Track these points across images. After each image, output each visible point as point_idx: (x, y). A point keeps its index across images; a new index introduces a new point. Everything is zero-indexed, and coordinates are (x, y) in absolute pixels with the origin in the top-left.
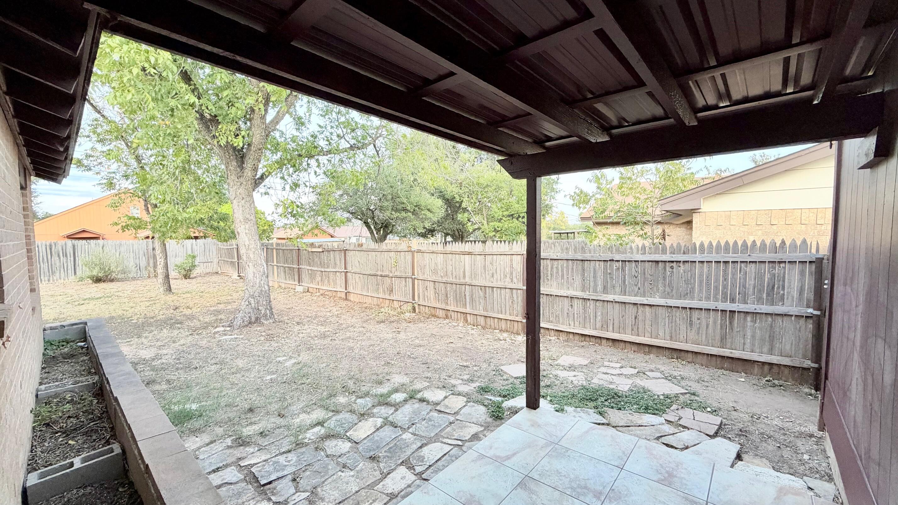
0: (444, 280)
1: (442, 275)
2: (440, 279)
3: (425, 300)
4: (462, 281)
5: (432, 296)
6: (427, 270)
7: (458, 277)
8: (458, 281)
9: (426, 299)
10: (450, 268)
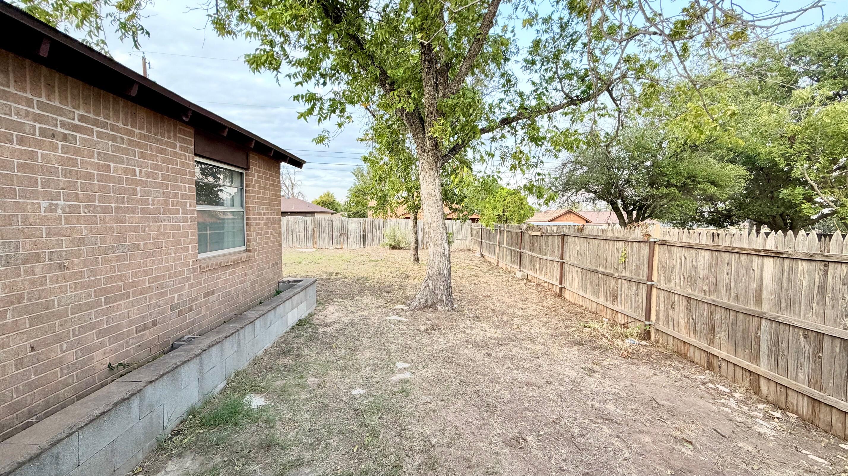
0: (710, 298)
1: (706, 288)
2: (700, 296)
3: (668, 323)
4: (751, 307)
5: (681, 321)
6: (676, 276)
7: (742, 299)
8: (741, 306)
9: (671, 323)
10: (724, 279)
